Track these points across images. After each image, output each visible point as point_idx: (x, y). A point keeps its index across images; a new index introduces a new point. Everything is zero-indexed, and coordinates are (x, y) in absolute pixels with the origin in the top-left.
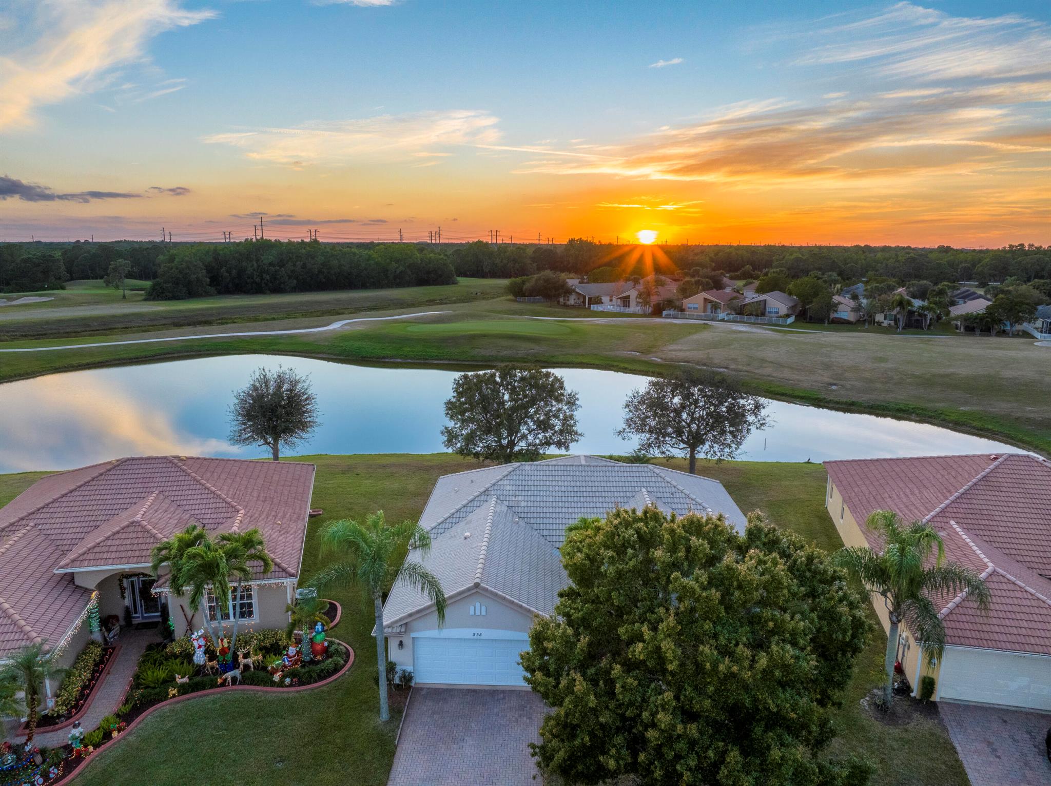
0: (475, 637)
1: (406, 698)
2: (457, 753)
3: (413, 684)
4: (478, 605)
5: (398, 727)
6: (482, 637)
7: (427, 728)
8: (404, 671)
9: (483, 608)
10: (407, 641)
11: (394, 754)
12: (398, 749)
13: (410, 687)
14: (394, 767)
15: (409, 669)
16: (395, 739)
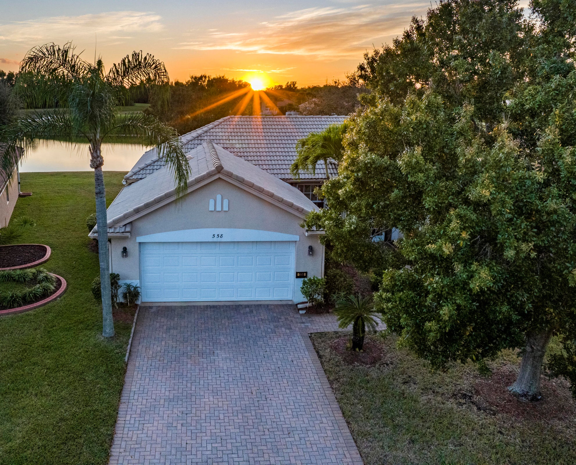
0: (215, 239)
1: (133, 315)
2: (209, 368)
3: (139, 302)
4: (219, 197)
5: (127, 343)
6: (223, 240)
7: (163, 343)
8: (129, 286)
9: (226, 202)
10: (132, 247)
11: (125, 372)
12: (129, 367)
13: (137, 305)
14: (126, 387)
15: (135, 282)
16: (125, 355)
